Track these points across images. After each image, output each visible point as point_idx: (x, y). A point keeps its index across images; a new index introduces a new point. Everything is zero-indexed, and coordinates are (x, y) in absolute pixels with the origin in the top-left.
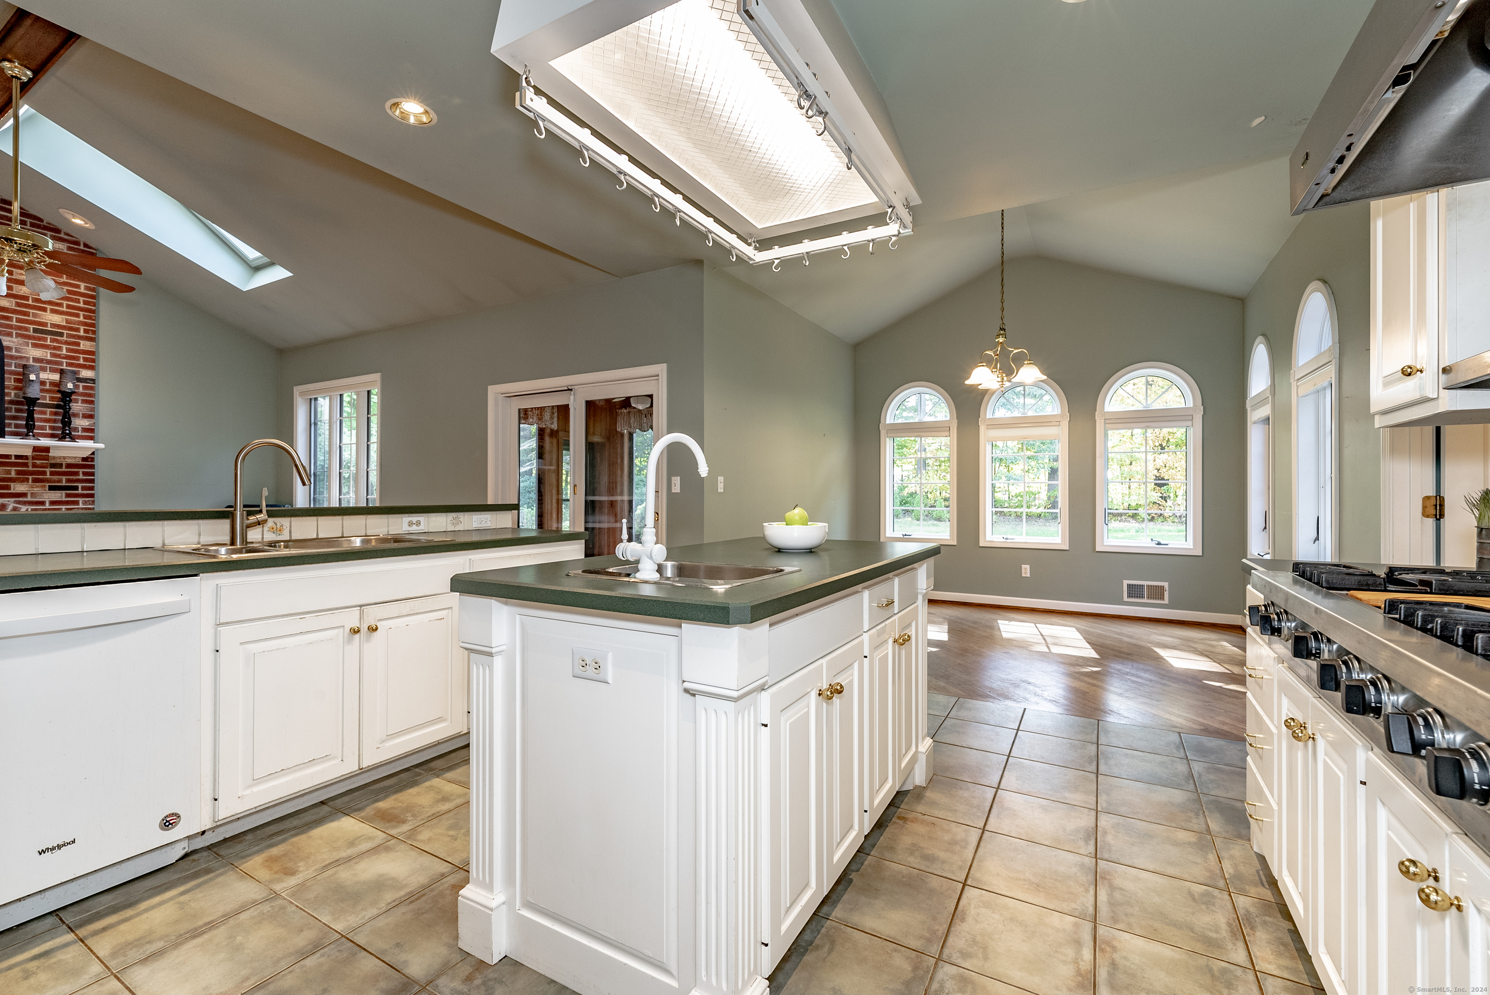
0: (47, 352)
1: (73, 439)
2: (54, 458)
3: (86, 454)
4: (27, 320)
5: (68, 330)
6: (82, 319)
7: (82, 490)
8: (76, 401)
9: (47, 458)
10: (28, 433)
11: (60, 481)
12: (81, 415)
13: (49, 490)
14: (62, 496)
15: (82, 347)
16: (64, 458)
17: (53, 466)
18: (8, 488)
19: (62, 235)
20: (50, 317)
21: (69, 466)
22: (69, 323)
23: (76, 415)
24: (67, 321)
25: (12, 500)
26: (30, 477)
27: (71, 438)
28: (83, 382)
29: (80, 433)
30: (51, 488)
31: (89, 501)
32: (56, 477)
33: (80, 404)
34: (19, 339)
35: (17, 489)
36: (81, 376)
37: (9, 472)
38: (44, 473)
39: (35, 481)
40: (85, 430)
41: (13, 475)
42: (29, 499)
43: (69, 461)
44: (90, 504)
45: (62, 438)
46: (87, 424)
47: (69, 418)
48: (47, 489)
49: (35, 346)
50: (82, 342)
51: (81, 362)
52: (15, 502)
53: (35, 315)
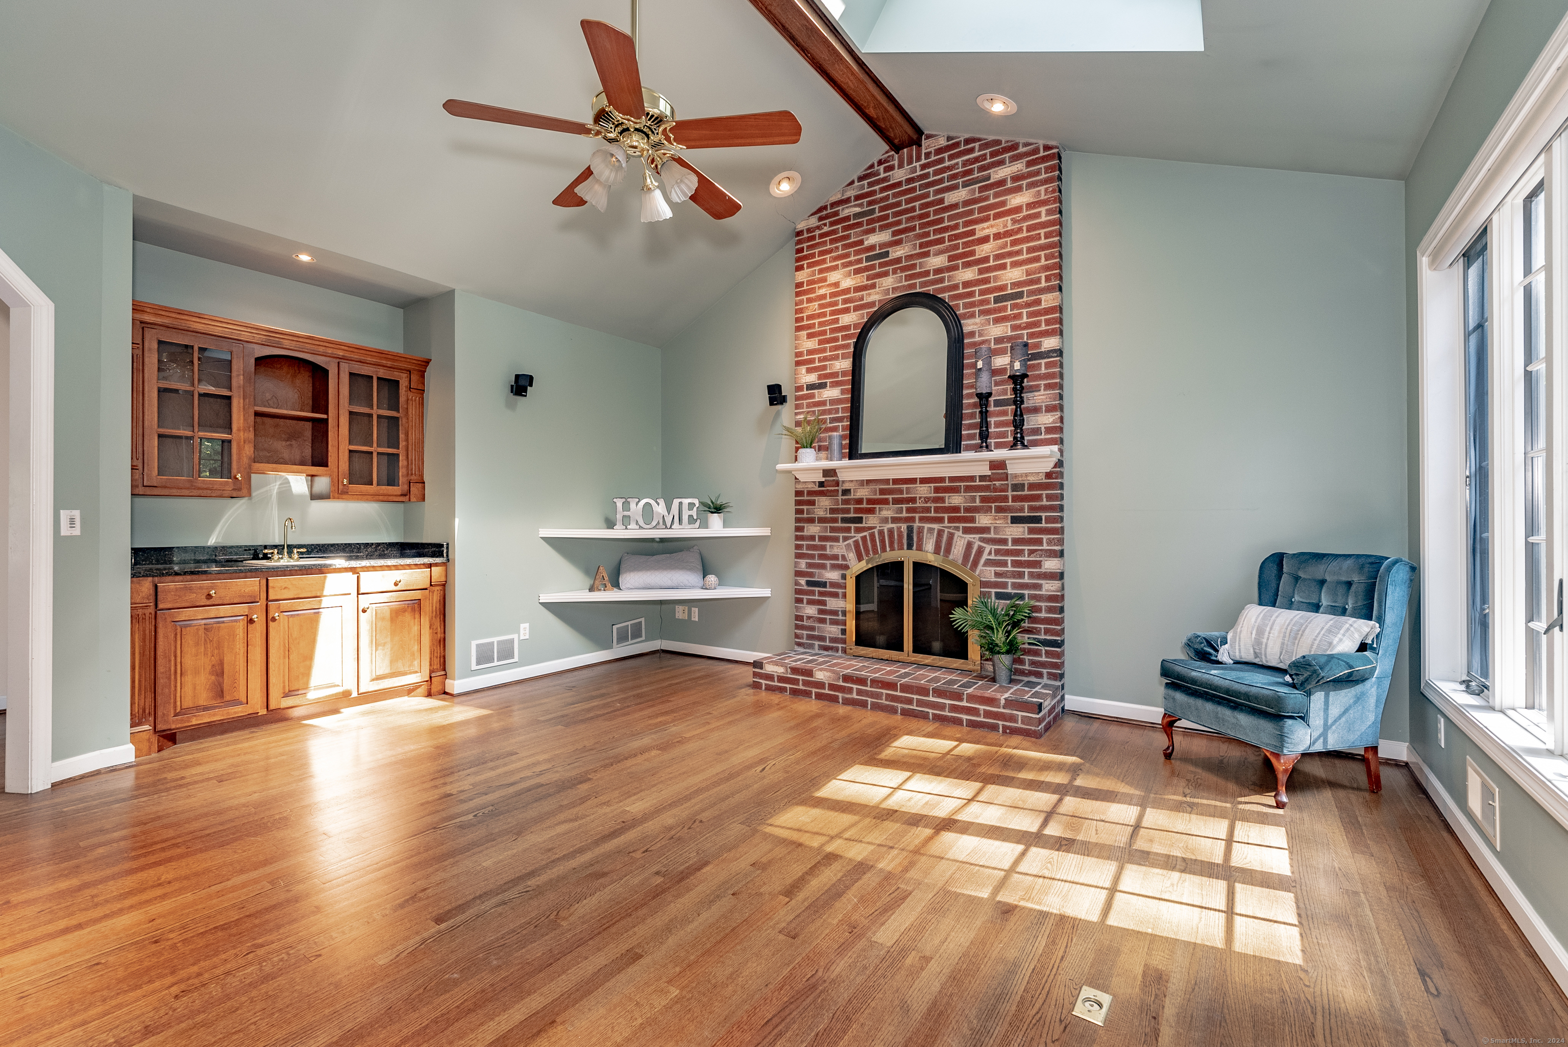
0: (1007, 326)
1: (1025, 447)
2: (1016, 476)
3: (1048, 466)
4: (988, 289)
5: (1029, 286)
6: (1043, 262)
7: (1046, 523)
8: (1036, 388)
9: (1006, 477)
10: (982, 443)
11: (1022, 509)
12: (1044, 409)
13: (1012, 523)
14: (1024, 532)
15: (1044, 305)
16: (1026, 475)
17: (1016, 487)
18: (973, 520)
19: (1021, 150)
20: (1010, 274)
21: (1032, 486)
22: (1030, 275)
23: (1036, 410)
24: (1028, 273)
25: (977, 536)
26: (993, 505)
27: (1023, 444)
28: (1044, 358)
29: (1043, 437)
30: (1015, 520)
31: (1053, 539)
32: (1018, 504)
33: (1042, 392)
34: (982, 318)
35: (981, 522)
36: (1043, 350)
37: (973, 499)
38: (1005, 499)
39: (1000, 510)
40: (1049, 430)
41: (978, 503)
42: (992, 535)
43: (1032, 479)
44: (1055, 545)
45: (1013, 446)
46: (1051, 420)
47: (1022, 415)
48: (1009, 522)
49: (997, 321)
50: (1043, 297)
51: (1043, 327)
52: (982, 540)
53: (996, 278)
